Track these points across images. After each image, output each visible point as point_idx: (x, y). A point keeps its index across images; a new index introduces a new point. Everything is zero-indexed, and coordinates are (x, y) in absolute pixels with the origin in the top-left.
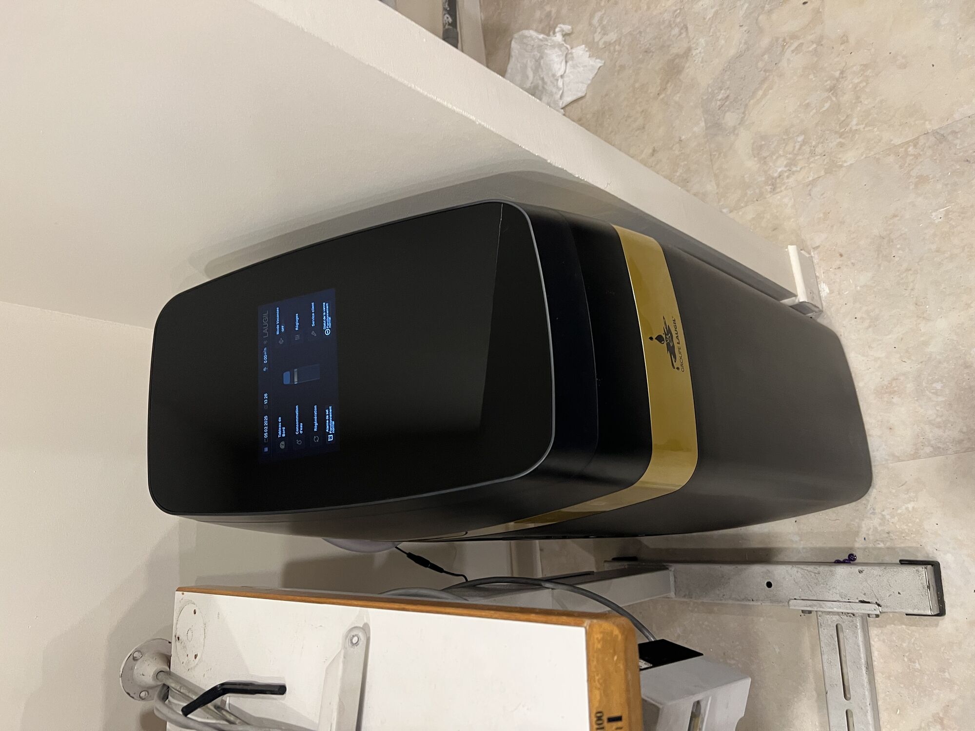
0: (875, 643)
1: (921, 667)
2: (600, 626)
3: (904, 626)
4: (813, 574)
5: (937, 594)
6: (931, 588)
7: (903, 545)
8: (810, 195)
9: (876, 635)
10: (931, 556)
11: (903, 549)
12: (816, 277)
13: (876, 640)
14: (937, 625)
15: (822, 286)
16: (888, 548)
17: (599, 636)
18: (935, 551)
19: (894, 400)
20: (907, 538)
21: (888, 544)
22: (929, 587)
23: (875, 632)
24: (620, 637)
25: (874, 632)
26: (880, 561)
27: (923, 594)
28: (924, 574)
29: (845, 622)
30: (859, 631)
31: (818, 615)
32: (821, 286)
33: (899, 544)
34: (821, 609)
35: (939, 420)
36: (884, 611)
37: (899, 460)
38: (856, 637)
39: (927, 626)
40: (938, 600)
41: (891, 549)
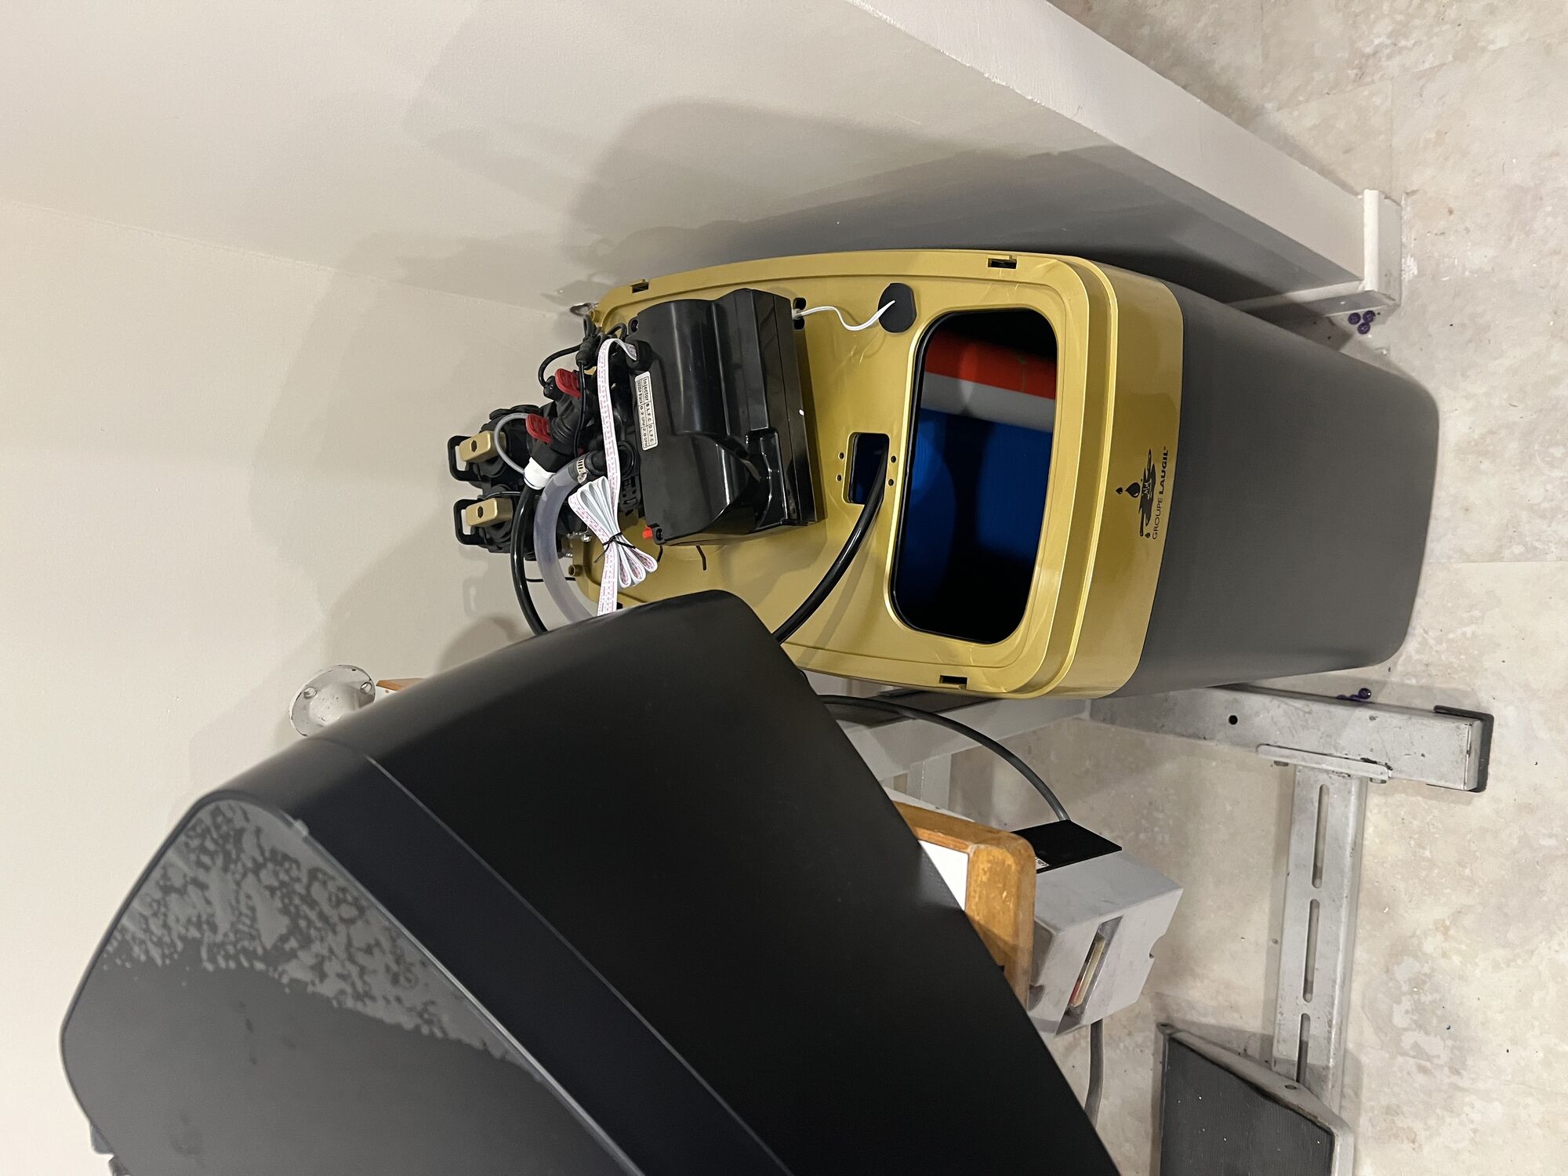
0: (1373, 817)
1: (1432, 856)
2: (989, 853)
3: (1420, 798)
4: (1301, 713)
5: (1480, 762)
6: (1473, 754)
7: (1444, 686)
8: (1421, 96)
9: (1377, 805)
10: (1484, 705)
11: (1443, 691)
12: (1402, 245)
13: (1375, 811)
14: (1469, 803)
15: (1408, 261)
16: (1422, 687)
17: (987, 866)
18: (1491, 699)
19: (1482, 467)
20: (1453, 676)
21: (1423, 681)
22: (1469, 752)
23: (1376, 801)
24: (1014, 867)
25: (1374, 800)
26: (1406, 704)
27: (1459, 761)
28: (1465, 733)
29: (1334, 784)
30: (1353, 799)
31: (1297, 770)
32: (1406, 261)
33: (1439, 684)
34: (1303, 763)
35: (1546, 505)
36: (1395, 775)
37: (1468, 559)
38: (1346, 807)
39: (1453, 802)
40: (1479, 770)
41: (1427, 689)
